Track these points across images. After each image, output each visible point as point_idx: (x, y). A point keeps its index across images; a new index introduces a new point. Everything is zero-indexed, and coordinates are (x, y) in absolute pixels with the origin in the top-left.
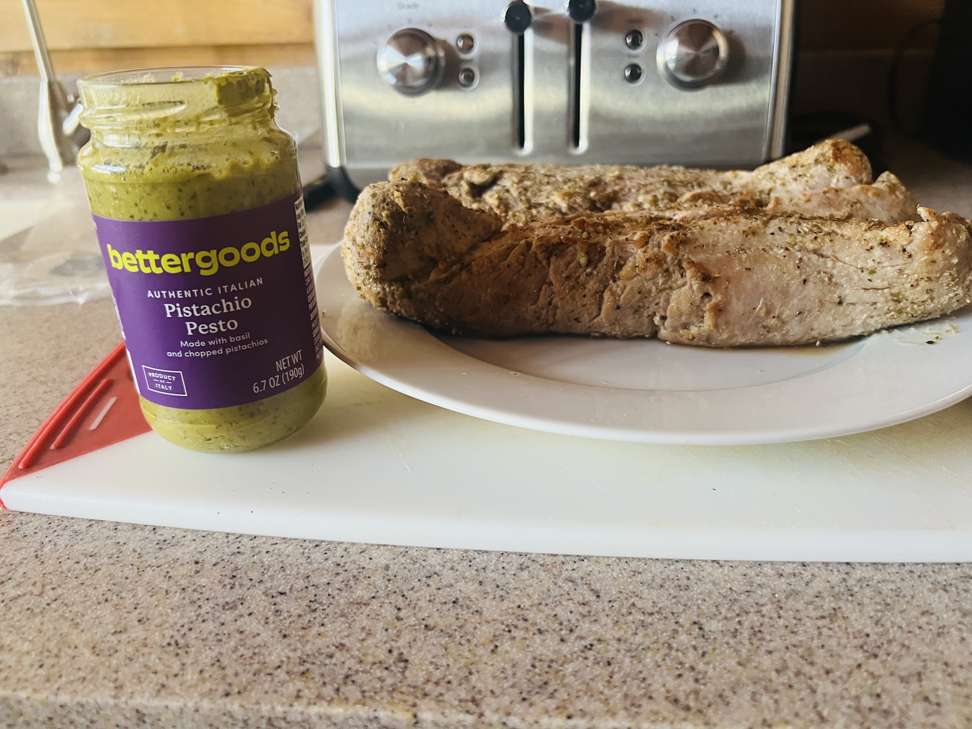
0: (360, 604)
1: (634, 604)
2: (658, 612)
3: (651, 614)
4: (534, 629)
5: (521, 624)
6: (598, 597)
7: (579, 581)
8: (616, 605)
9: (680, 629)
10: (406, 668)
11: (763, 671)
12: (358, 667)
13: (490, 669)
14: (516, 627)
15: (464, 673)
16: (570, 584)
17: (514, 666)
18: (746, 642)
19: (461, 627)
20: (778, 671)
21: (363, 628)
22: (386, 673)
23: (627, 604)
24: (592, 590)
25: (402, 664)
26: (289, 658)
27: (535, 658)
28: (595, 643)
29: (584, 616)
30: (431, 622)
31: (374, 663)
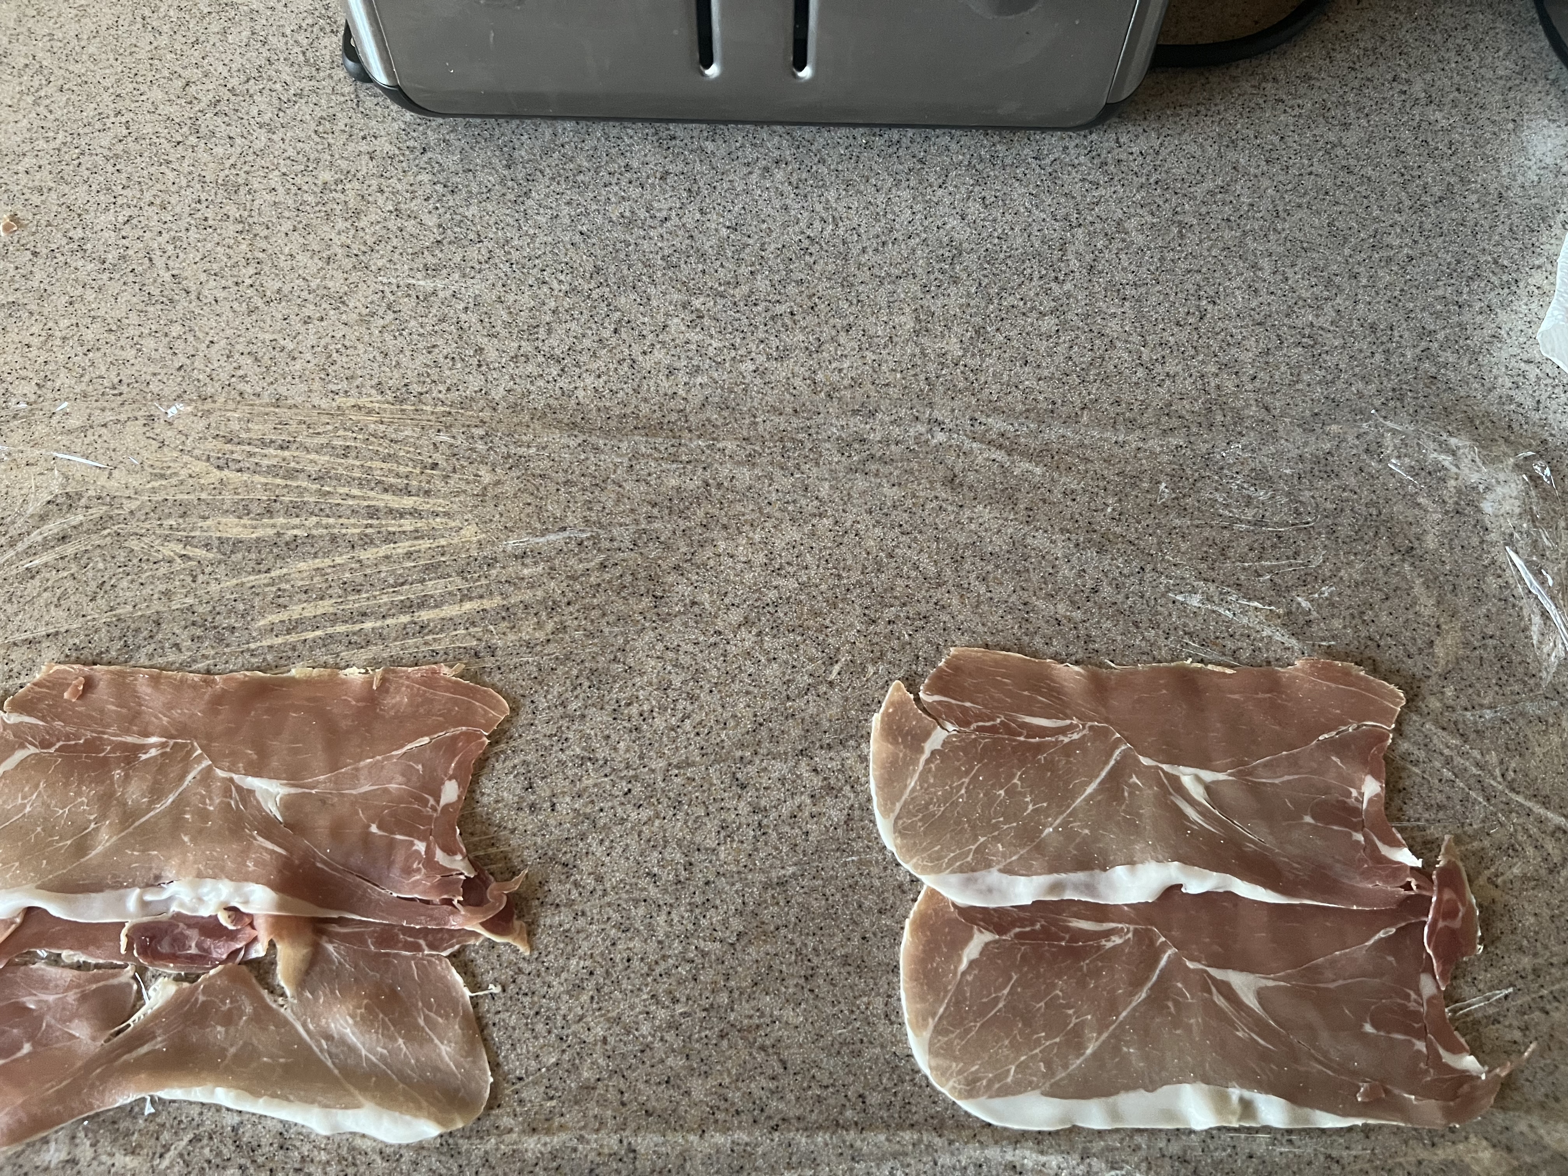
0: (588, 1088)
1: (814, 1077)
2: (832, 1085)
3: (827, 1087)
4: (732, 1110)
5: (723, 1105)
6: (785, 1068)
7: (770, 1051)
8: (799, 1078)
9: (848, 1104)
10: (635, 1158)
11: (903, 1146)
12: (598, 1159)
13: (700, 1155)
14: (718, 1108)
15: (679, 1162)
16: (763, 1054)
17: (717, 1152)
18: (896, 1115)
19: (674, 1111)
20: (914, 1145)
21: (596, 1116)
22: (620, 1164)
23: (809, 1076)
24: (781, 1060)
25: (631, 1155)
26: (541, 1153)
27: (733, 1142)
28: (780, 1123)
29: (772, 1093)
30: (649, 1106)
31: (610, 1155)
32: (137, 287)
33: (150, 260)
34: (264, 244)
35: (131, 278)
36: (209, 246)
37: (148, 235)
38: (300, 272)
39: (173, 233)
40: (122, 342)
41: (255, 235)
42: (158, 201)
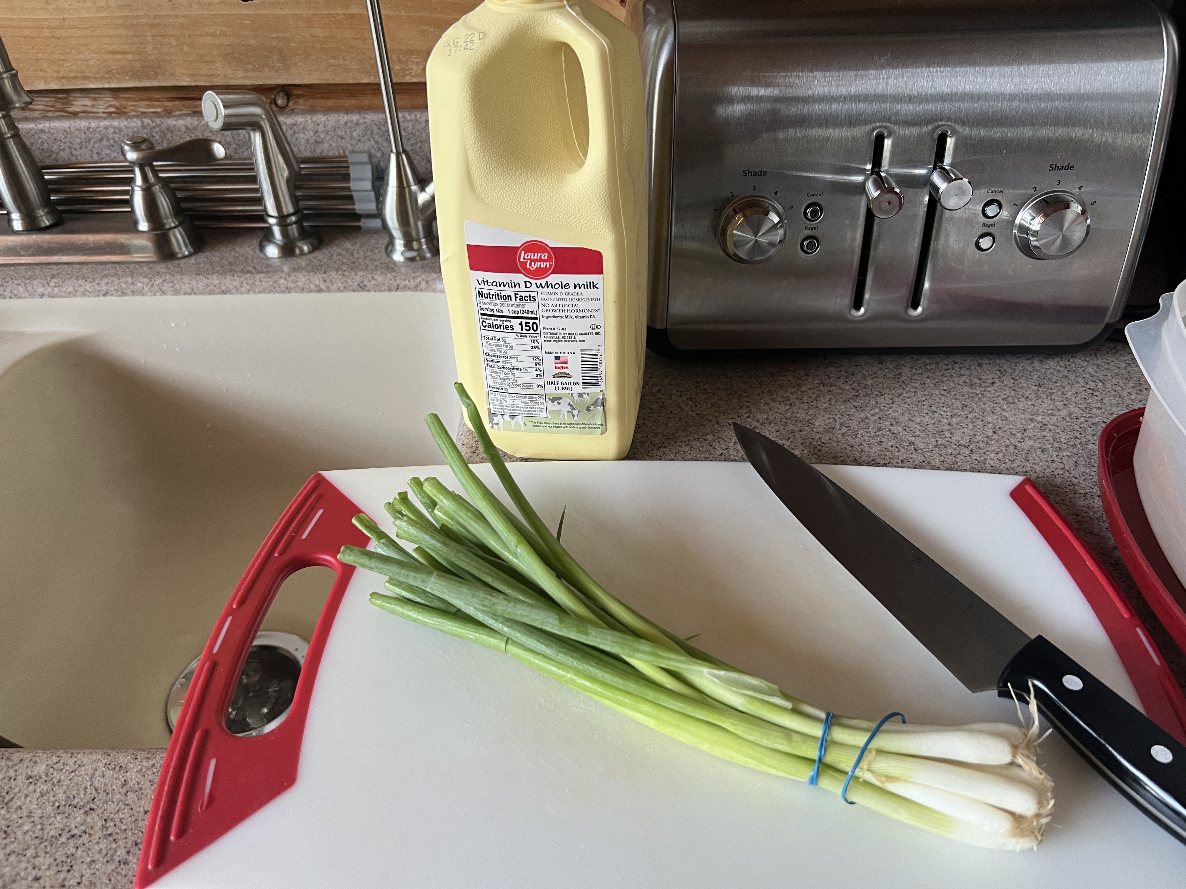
32: (677, 419)
33: (680, 408)
34: (747, 399)
35: (671, 416)
36: (714, 401)
37: (673, 397)
38: (776, 410)
39: (689, 396)
40: (679, 443)
41: (740, 396)
42: (673, 383)
